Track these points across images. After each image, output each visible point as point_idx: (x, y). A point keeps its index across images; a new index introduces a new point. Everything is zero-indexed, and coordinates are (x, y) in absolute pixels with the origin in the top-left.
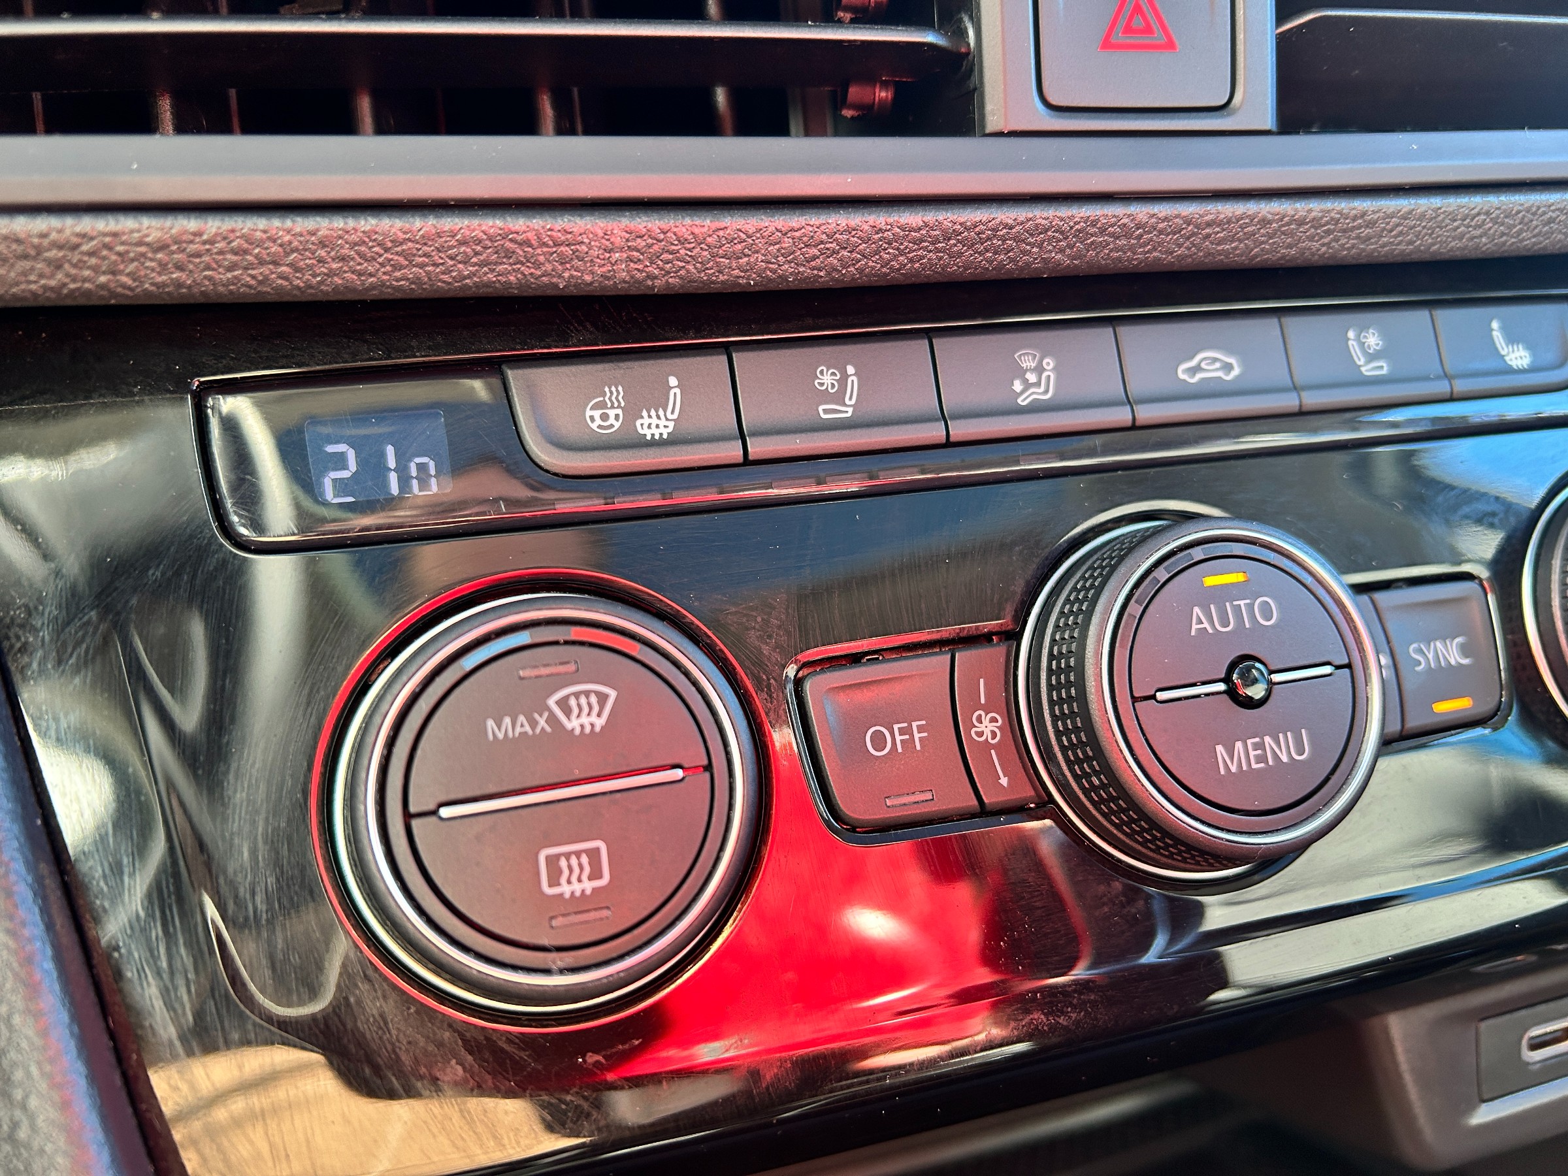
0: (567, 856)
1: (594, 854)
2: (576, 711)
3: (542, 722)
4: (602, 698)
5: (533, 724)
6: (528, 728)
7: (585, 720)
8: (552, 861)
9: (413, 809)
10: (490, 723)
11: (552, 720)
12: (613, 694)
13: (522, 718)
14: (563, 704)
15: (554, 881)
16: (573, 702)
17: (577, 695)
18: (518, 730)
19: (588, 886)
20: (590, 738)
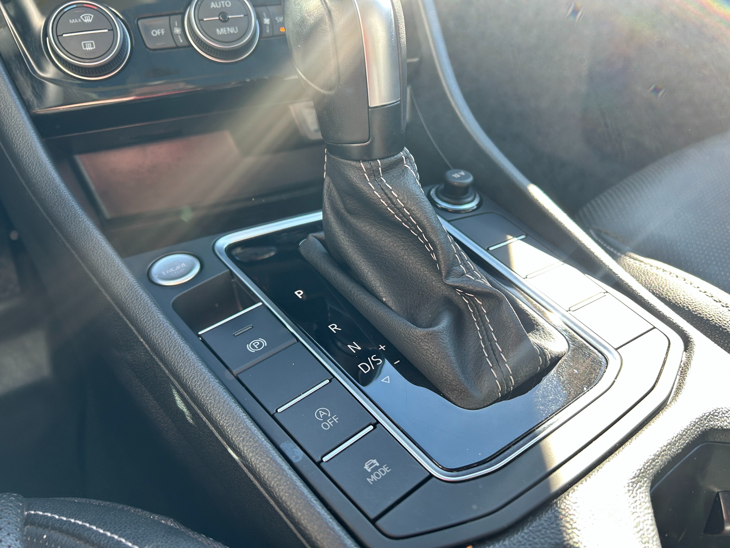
0: (87, 43)
1: (92, 43)
2: (86, 19)
3: (80, 20)
4: (91, 17)
5: (78, 21)
6: (77, 21)
7: (88, 20)
8: (84, 44)
9: (58, 34)
10: (70, 20)
11: (81, 20)
12: (93, 16)
13: (76, 20)
14: (83, 17)
15: (85, 47)
16: (85, 17)
17: (86, 16)
18: (75, 22)
19: (91, 49)
20: (88, 24)
